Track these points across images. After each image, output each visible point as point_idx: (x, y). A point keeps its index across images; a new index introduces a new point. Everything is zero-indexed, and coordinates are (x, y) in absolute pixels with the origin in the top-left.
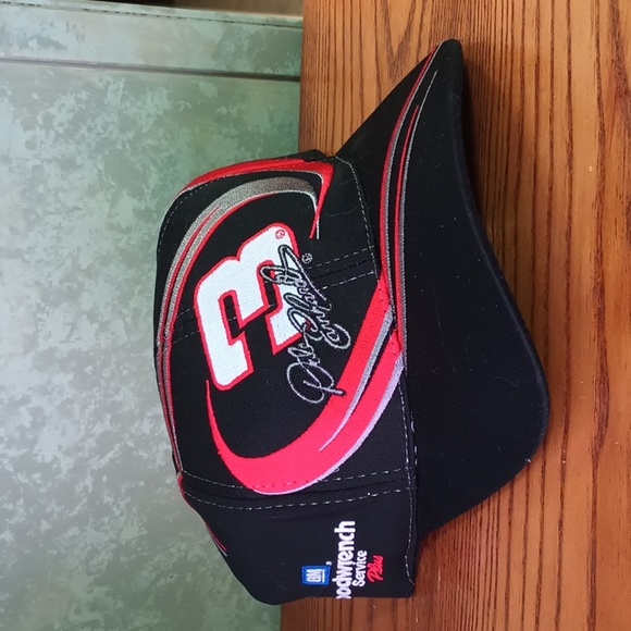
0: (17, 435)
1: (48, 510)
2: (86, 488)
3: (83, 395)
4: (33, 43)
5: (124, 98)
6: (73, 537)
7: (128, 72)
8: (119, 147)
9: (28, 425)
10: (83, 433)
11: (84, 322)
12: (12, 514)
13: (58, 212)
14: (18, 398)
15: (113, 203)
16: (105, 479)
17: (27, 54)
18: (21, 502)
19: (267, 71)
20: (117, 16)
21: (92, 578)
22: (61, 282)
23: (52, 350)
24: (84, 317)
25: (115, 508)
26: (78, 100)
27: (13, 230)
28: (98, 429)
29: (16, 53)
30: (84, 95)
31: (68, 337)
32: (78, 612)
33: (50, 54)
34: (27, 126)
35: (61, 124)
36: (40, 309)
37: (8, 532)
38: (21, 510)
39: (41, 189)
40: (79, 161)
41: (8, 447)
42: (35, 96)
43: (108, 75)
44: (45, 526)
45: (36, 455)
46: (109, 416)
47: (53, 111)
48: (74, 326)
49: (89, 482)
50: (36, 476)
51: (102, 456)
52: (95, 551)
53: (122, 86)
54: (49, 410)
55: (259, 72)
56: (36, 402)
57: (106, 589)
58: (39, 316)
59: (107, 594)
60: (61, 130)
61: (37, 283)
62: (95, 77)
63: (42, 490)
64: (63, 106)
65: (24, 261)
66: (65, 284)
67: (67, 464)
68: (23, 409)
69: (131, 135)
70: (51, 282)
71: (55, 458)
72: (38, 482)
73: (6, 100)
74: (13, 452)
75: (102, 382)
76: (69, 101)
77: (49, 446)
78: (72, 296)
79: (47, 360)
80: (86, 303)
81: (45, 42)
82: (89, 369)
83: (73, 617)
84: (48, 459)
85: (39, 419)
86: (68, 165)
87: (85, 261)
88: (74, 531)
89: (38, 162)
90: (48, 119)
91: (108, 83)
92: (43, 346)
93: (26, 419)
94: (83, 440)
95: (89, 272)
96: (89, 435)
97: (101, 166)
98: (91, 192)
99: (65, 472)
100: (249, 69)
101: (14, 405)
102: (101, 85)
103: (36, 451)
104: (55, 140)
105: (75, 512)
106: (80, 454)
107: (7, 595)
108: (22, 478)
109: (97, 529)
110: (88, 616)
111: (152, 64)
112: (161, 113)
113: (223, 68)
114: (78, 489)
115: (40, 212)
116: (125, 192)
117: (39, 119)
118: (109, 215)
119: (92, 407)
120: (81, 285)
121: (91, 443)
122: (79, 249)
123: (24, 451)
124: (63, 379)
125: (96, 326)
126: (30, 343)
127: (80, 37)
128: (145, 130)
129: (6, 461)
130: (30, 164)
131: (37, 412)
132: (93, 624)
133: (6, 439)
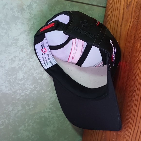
0: (40, 72)
1: (44, 88)
5: (70, 7)
6: (48, 94)
7: (71, 2)
12: (37, 88)
18: (39, 86)
19: (99, 5)
21: (50, 103)
30: (62, 6)
32: (47, 109)
34: (50, 11)
35: (57, 11)
37: (36, 91)
38: (39, 87)
41: (38, 74)
44: (43, 91)
45: (43, 77)
47: (56, 8)
50: (43, 81)
52: (51, 98)
53: (70, 4)
55: (97, 5)
57: (53, 105)
59: (53, 106)
63: (43, 84)
64: (58, 7)
67: (49, 80)
71: (47, 78)
72: (43, 82)
73: (47, 5)
74: (39, 76)
77: (46, 75)
83: (45, 110)
84: (45, 78)
90: (55, 10)
91: (67, 4)
93: (42, 69)
100: (95, 4)
103: (43, 76)
105: (49, 89)
107: (34, 104)
108: (40, 81)
109: (52, 93)
110: (48, 110)
113: (90, 3)
117: (53, 9)
123: (41, 76)
129: (37, 77)
132: (49, 112)
133: (38, 73)
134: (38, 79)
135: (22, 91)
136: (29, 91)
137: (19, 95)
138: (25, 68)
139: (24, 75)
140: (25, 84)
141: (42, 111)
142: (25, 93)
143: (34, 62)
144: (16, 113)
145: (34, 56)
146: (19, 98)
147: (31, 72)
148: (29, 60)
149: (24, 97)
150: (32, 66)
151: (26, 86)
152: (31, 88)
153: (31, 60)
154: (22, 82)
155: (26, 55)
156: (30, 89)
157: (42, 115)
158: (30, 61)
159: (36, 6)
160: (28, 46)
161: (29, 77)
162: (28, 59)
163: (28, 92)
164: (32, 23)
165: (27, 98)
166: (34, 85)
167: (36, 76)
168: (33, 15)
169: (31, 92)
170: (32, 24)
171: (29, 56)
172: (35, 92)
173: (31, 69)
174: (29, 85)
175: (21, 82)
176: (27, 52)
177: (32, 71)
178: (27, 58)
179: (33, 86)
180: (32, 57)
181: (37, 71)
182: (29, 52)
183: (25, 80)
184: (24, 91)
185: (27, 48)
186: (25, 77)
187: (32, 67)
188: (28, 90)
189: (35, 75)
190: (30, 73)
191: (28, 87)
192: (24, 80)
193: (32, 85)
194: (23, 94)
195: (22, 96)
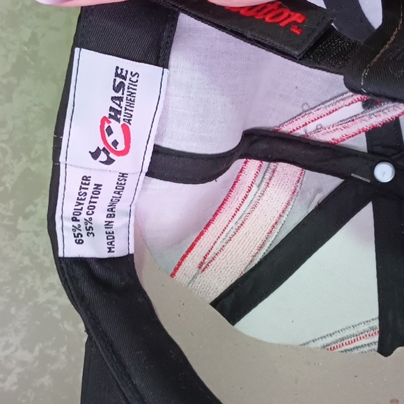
134: (58, 316)
136: (12, 378)
145: (36, 205)
147: (22, 282)
152: (23, 363)
153: (21, 224)
156: (19, 370)
161: (13, 311)
162: (6, 222)
166: (37, 349)
167: (49, 302)
170: (26, 44)
171: (11, 203)
172: (46, 380)
174: (12, 349)
179: (37, 352)
180: (28, 209)
187: (26, 261)
188: (9, 372)
189: (42, 298)
190: (17, 291)
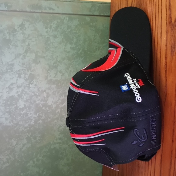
0: (43, 99)
1: (50, 116)
2: (58, 111)
3: (58, 90)
4: (48, 9)
5: (68, 21)
6: (55, 123)
7: (69, 15)
8: (67, 33)
9: (45, 96)
10: (58, 99)
11: (59, 73)
12: (42, 116)
13: (53, 48)
14: (43, 90)
15: (66, 46)
16: (63, 110)
17: (46, 11)
18: (44, 114)
19: (102, 14)
20: (67, 2)
21: (60, 132)
22: (53, 64)
23: (51, 79)
24: (59, 72)
25: (65, 116)
26: (58, 22)
27: (43, 52)
28: (61, 98)
29: (44, 11)
30: (59, 21)
31: (55, 77)
32: (56, 140)
33: (51, 11)
34: (46, 28)
35: (54, 27)
36: (49, 70)
37: (41, 120)
38: (44, 116)
39: (49, 42)
40: (58, 36)
41: (41, 101)
42: (48, 21)
43: (64, 16)
44: (49, 120)
46: (64, 95)
47: (52, 24)
48: (56, 74)
49: (59, 110)
50: (47, 108)
51: (62, 104)
52: (60, 126)
53: (68, 18)
54: (50, 93)
55: (100, 15)
56: (47, 91)
57: (63, 135)
58: (48, 71)
59: (63, 136)
60: (54, 29)
61: (48, 64)
62: (61, 16)
63: (49, 111)
64: (54, 23)
65: (45, 59)
66: (54, 64)
67: (54, 106)
68: (44, 93)
69: (70, 30)
70: (51, 64)
71: (52, 104)
72: (48, 109)
73: (42, 22)
74: (42, 103)
75: (62, 87)
76: (56, 22)
77: (50, 101)
78: (56, 67)
79: (50, 82)
80: (59, 69)
81: (50, 9)
82: (59, 84)
83: (55, 141)
84: (50, 104)
85: (48, 95)
86: (55, 37)
87: (59, 59)
88: (56, 121)
89: (48, 36)
90: (51, 26)
91: (65, 18)
92: (49, 79)
93: (45, 95)
94: (58, 100)
95: (60, 62)
96: (59, 99)
97: (63, 37)
98: (60, 43)
99: (54, 107)
100: (98, 14)
101: (43, 92)
102: (63, 18)
103: (47, 102)
104: (52, 31)
105: (56, 117)
106: (57, 104)
107: (41, 135)
108: (44, 108)
109: (61, 121)
110: (59, 141)
111: (75, 13)
112: (77, 25)
113: (91, 14)
114: (57, 112)
115: (49, 48)
116: (68, 43)
117: (49, 26)
118: (65, 49)
119: (60, 93)
120: (58, 65)
121: (60, 101)
122: (58, 56)
123: (45, 102)
124: (54, 86)
125: (61, 74)
126: (46, 78)
127: (58, 7)
128: (73, 29)
129: (40, 104)
130: (47, 37)
131: (48, 94)
132: (60, 143)
133: (41, 99)
135: (25, 122)
137: (22, 126)
138: (25, 95)
139: (25, 104)
140: (28, 114)
141: (52, 143)
142: (29, 123)
143: (34, 88)
144: (21, 147)
146: (23, 130)
148: (28, 86)
149: (28, 128)
150: (33, 92)
151: (29, 115)
154: (24, 111)
155: (24, 80)
157: (52, 147)
158: (30, 88)
159: (29, 25)
160: (25, 70)
163: (32, 123)
164: (27, 44)
165: (32, 129)
168: (26, 35)
169: (36, 122)
173: (32, 96)
175: (22, 112)
176: (25, 77)
177: (34, 98)
178: (26, 85)
181: (39, 98)
182: (27, 78)
183: (27, 108)
184: (27, 122)
185: (25, 73)
186: (27, 106)
191: (31, 117)
192: (26, 110)
193: (35, 113)
194: (26, 125)
195: (26, 128)
